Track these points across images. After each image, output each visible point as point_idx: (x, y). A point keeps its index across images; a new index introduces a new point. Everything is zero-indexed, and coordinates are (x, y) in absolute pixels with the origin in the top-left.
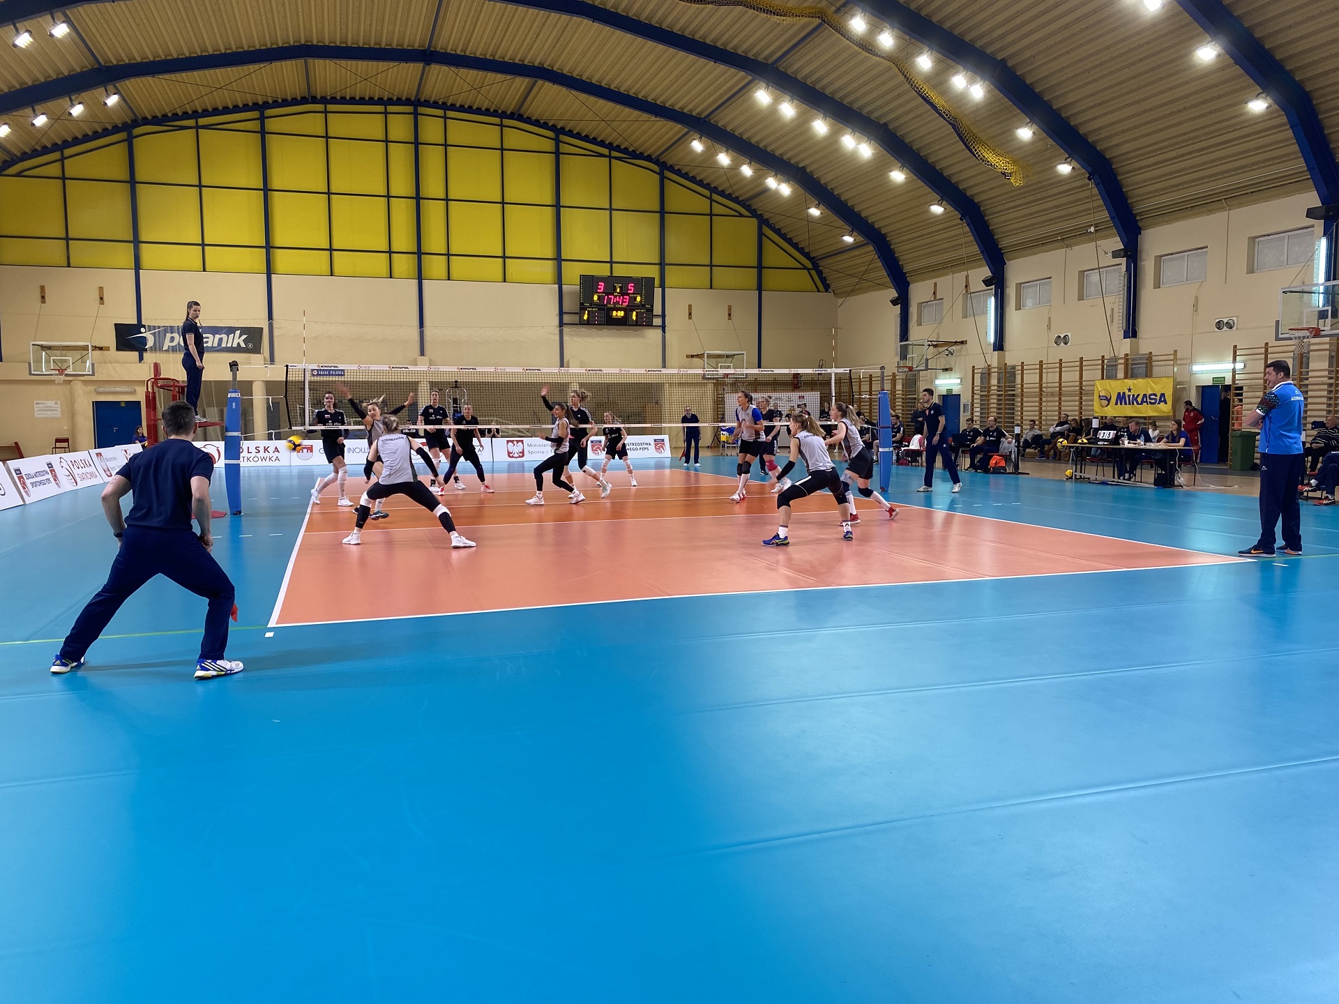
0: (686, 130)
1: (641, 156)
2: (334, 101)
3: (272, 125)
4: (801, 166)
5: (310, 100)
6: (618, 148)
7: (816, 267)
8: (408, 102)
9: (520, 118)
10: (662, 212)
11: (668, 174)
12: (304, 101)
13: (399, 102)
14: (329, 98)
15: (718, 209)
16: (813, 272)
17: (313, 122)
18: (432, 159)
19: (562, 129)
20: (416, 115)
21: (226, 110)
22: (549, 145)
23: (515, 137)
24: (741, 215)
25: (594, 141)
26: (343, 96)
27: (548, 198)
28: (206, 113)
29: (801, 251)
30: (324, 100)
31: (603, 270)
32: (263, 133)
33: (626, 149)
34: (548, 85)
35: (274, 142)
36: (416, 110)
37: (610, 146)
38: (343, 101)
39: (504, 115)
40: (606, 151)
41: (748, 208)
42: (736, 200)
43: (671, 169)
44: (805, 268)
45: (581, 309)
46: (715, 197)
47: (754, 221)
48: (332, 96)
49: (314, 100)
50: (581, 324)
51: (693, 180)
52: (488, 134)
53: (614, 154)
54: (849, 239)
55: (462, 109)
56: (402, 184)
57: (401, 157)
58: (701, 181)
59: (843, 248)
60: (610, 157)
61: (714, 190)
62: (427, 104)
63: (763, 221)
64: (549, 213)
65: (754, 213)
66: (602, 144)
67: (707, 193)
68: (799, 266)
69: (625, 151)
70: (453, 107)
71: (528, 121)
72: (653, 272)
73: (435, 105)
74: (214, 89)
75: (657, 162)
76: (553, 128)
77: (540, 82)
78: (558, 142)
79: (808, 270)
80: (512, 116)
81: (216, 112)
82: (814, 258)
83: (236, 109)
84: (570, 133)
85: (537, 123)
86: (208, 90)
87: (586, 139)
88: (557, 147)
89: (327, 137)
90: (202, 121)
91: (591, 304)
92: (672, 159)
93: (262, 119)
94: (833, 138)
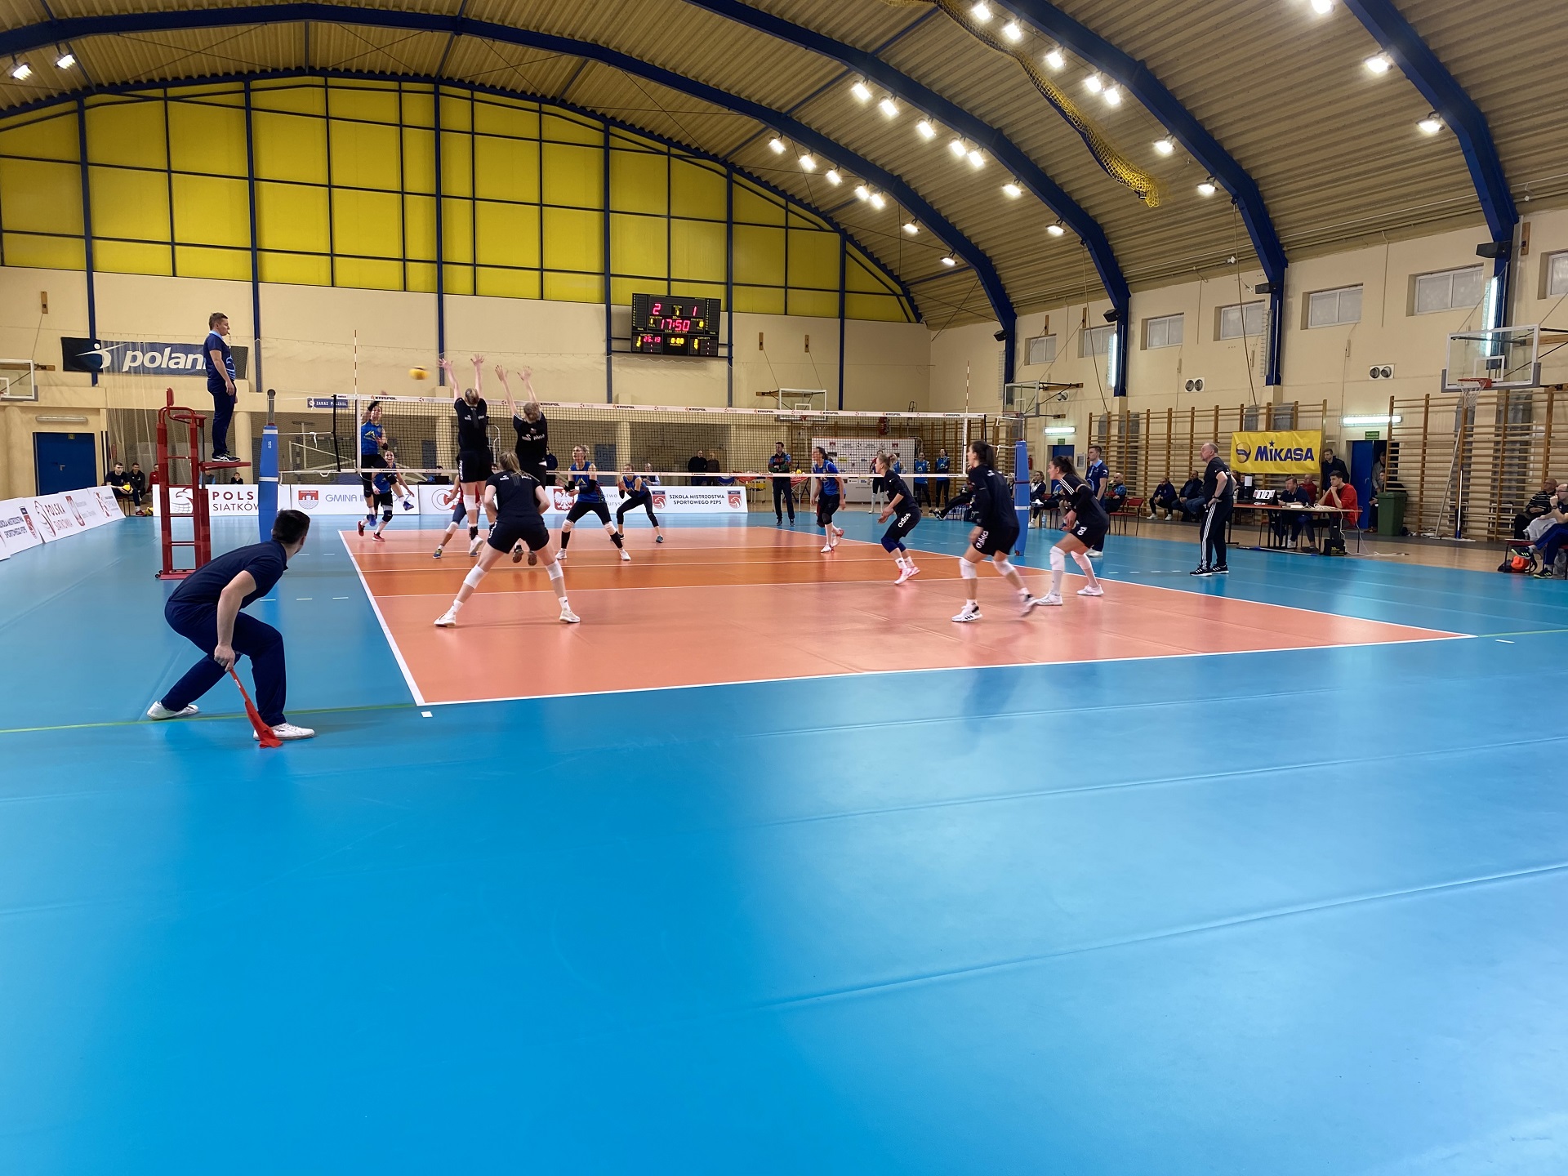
0: (763, 126)
1: (705, 155)
2: (336, 73)
3: (259, 99)
4: (896, 174)
5: (307, 71)
6: (678, 145)
7: (906, 293)
8: (427, 79)
9: (563, 104)
10: (730, 222)
11: (736, 177)
12: (299, 71)
13: (416, 78)
14: (330, 69)
15: (794, 221)
16: (903, 299)
17: (309, 98)
18: (456, 149)
19: (613, 118)
20: (437, 94)
21: (202, 80)
22: (596, 137)
23: (556, 127)
24: (822, 229)
25: (650, 135)
26: (348, 67)
27: (595, 201)
28: (177, 82)
29: (890, 273)
30: (324, 72)
31: (660, 289)
32: (248, 109)
33: (688, 145)
34: (601, 65)
35: (261, 120)
36: (437, 89)
37: (669, 142)
38: (347, 73)
39: (543, 100)
40: (664, 148)
41: (829, 220)
42: (815, 211)
43: (741, 172)
44: (894, 294)
45: (633, 334)
46: (792, 206)
47: (836, 237)
48: (336, 67)
49: (313, 72)
50: (633, 352)
51: (766, 185)
52: (524, 121)
53: (674, 151)
54: (949, 262)
55: (492, 90)
56: (419, 178)
57: (418, 145)
58: (775, 187)
59: (942, 271)
60: (669, 154)
61: (790, 198)
62: (450, 82)
63: (847, 238)
64: (595, 218)
65: (836, 227)
66: (659, 138)
67: (782, 201)
68: (887, 291)
69: (687, 148)
70: (482, 88)
71: (572, 107)
72: (718, 293)
73: (460, 84)
74: (189, 53)
75: (724, 163)
76: (602, 118)
77: (592, 62)
78: (607, 135)
79: (898, 296)
80: (553, 101)
81: (190, 81)
82: (904, 282)
83: (215, 78)
84: (622, 125)
85: (582, 111)
86: (182, 54)
87: (641, 132)
88: (607, 140)
89: (327, 117)
90: (172, 92)
91: (645, 329)
92: (744, 159)
93: (247, 92)
94: (940, 144)
